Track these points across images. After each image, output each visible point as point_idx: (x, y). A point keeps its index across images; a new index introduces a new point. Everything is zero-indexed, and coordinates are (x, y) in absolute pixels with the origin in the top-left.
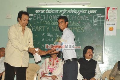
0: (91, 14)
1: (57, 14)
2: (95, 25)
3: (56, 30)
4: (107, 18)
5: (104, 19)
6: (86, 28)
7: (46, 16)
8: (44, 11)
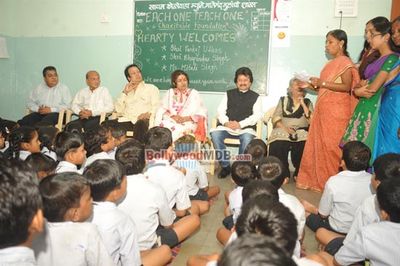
0: (247, 8)
1: (187, 10)
2: (254, 28)
3: (185, 40)
4: (275, 17)
5: (269, 18)
6: (238, 34)
7: (168, 14)
8: (163, 6)
